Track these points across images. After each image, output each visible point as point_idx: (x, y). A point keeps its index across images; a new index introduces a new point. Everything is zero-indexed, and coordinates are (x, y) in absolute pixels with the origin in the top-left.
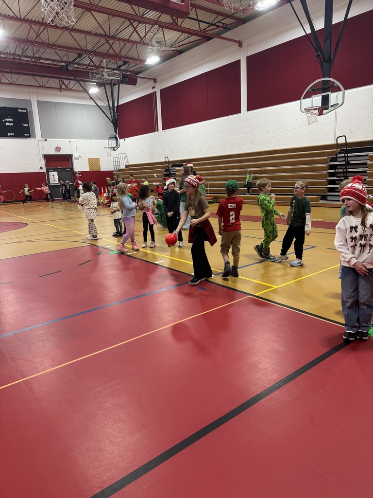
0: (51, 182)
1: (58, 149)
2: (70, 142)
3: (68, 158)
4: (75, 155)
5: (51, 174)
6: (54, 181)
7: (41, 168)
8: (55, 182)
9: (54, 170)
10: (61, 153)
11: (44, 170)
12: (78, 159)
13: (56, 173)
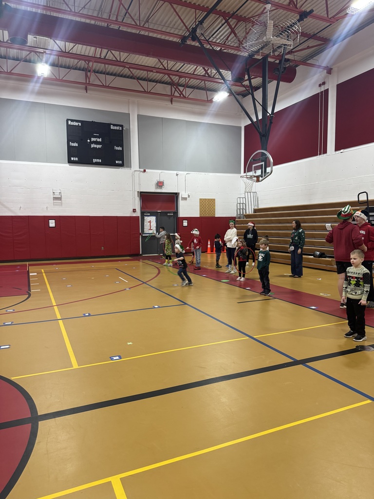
0: (146, 230)
1: (160, 184)
2: (177, 175)
3: (173, 198)
4: (183, 194)
5: (147, 219)
6: (150, 229)
7: (134, 210)
8: (151, 232)
9: (152, 214)
10: (164, 190)
11: (138, 214)
12: (185, 199)
13: (153, 219)
